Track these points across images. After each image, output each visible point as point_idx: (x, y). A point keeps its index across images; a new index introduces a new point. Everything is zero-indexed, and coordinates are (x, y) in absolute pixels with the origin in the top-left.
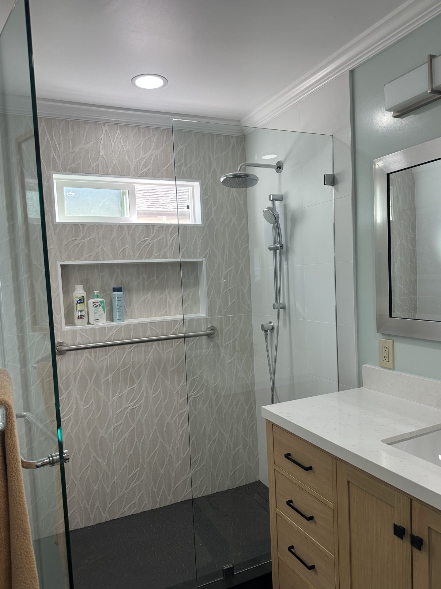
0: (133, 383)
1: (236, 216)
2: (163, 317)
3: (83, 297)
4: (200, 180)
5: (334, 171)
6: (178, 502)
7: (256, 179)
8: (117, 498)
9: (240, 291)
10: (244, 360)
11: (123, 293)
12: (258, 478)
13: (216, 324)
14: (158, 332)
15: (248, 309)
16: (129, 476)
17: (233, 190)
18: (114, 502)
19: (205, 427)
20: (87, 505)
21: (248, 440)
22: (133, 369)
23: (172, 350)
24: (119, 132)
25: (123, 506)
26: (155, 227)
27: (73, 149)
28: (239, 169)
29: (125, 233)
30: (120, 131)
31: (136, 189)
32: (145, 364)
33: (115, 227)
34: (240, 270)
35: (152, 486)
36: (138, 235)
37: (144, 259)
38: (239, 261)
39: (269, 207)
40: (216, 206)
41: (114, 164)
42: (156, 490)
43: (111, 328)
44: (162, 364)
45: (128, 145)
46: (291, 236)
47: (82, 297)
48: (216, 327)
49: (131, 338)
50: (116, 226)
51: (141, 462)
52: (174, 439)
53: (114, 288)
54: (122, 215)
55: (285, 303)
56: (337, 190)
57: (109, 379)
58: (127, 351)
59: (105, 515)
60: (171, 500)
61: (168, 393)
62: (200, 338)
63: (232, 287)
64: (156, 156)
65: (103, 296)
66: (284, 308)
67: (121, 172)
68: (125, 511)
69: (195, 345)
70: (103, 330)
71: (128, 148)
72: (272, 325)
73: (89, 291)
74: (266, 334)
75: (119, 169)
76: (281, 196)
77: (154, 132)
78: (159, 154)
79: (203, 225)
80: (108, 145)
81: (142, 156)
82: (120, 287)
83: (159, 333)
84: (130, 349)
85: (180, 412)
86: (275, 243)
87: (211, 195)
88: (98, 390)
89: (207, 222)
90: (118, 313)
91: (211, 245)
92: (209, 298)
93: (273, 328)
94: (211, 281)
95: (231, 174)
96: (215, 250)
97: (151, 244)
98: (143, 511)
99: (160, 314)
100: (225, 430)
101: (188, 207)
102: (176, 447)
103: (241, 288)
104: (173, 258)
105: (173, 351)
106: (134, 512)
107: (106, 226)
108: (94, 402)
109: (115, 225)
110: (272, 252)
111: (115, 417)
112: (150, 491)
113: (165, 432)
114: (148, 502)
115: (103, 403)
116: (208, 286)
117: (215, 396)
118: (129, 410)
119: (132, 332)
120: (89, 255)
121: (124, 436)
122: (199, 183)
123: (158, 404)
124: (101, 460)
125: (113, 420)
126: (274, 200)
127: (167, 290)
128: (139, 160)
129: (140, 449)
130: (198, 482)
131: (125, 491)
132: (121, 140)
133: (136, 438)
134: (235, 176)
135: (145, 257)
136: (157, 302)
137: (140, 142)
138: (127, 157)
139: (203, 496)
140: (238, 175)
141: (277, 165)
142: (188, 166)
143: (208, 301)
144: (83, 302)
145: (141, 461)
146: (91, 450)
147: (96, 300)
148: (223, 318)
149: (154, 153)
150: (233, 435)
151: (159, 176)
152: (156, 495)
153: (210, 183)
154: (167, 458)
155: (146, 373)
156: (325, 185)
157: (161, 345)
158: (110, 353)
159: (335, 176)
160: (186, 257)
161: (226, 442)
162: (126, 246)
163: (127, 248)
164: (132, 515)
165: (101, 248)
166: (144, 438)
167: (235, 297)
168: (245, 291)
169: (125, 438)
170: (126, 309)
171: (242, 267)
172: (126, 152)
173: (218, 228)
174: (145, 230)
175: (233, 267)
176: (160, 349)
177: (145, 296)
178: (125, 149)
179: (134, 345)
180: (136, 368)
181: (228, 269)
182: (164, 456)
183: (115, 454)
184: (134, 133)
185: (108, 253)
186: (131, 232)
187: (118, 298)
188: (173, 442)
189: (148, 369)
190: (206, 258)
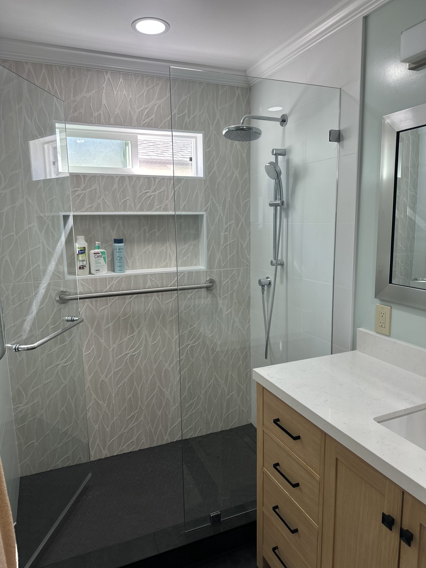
0: (133, 331)
1: (239, 169)
2: (163, 268)
3: (84, 248)
4: (204, 132)
5: (341, 127)
6: (174, 441)
7: (259, 132)
8: (116, 437)
9: (240, 245)
10: (241, 312)
11: (124, 245)
12: (250, 421)
13: (215, 277)
14: (158, 284)
15: (247, 263)
16: (127, 417)
17: (236, 143)
18: (113, 441)
19: (201, 373)
21: (242, 386)
22: (133, 318)
23: (171, 301)
24: (121, 80)
25: (122, 444)
26: (157, 179)
27: (74, 97)
28: (242, 121)
29: (127, 185)
30: (123, 80)
31: (138, 141)
32: (145, 314)
33: (117, 178)
34: (240, 224)
35: (150, 427)
36: (139, 186)
37: (145, 211)
38: (239, 215)
39: (271, 162)
40: (218, 159)
41: (117, 114)
42: (153, 430)
43: (112, 278)
44: (162, 314)
45: (130, 94)
46: (292, 192)
47: (83, 247)
48: (215, 280)
49: (131, 289)
50: (117, 177)
51: (140, 405)
52: (171, 384)
53: (115, 240)
54: (124, 165)
55: (283, 260)
56: (343, 147)
57: (109, 327)
58: (127, 301)
59: (104, 452)
60: (167, 439)
61: (167, 342)
62: (198, 291)
63: (231, 241)
64: (159, 106)
65: (104, 247)
66: (282, 265)
67: (123, 122)
68: (124, 449)
69: (193, 296)
70: (104, 280)
71: (131, 98)
72: (269, 280)
73: (90, 242)
74: (263, 289)
75: (121, 118)
76: (284, 150)
77: (157, 82)
78: (162, 104)
79: (205, 178)
80: (110, 94)
81: (145, 106)
82: (121, 238)
83: (160, 285)
84: (130, 299)
86: (276, 199)
87: (214, 147)
88: (99, 338)
89: (209, 175)
90: (119, 264)
91: (212, 199)
92: (208, 251)
93: (270, 284)
94: (211, 234)
95: (233, 126)
96: (216, 203)
97: (152, 197)
98: (140, 449)
99: (160, 266)
100: (221, 377)
101: (191, 159)
103: (241, 242)
104: (174, 211)
105: (173, 302)
106: (132, 449)
107: (107, 177)
108: (95, 348)
109: (117, 176)
110: (272, 208)
111: (115, 363)
112: (148, 431)
113: (163, 377)
114: (145, 441)
115: (103, 349)
116: (208, 239)
117: (212, 345)
118: (128, 356)
119: (132, 283)
120: (91, 206)
121: (124, 380)
122: (202, 135)
123: (156, 352)
124: (101, 402)
125: (113, 365)
126: (277, 155)
127: (168, 242)
128: (142, 110)
129: (139, 392)
130: (193, 424)
131: (124, 430)
132: (124, 89)
133: (135, 382)
134: (238, 129)
135: (146, 209)
136: (157, 254)
137: (143, 91)
138: (129, 107)
139: (197, 436)
140: (241, 128)
141: (281, 119)
142: (192, 117)
143: (208, 254)
144: (84, 253)
145: (140, 403)
146: (92, 393)
147: (97, 251)
148: (222, 271)
149: (157, 103)
150: (228, 381)
151: (162, 127)
152: (154, 435)
153: (213, 135)
154: (164, 401)
155: (145, 322)
156: (330, 141)
157: (160, 296)
158: (110, 303)
159: (341, 132)
160: (187, 210)
161: (221, 388)
162: (127, 198)
163: (128, 200)
164: (130, 452)
165: (102, 200)
166: (143, 382)
167: (235, 251)
168: (244, 245)
169: (125, 382)
170: (128, 260)
171: (243, 222)
172: (128, 102)
173: (220, 181)
174: (146, 182)
175: (233, 221)
176: (159, 300)
177: (146, 247)
178: (128, 98)
179: (134, 295)
180: (136, 317)
181: (229, 224)
182: (161, 399)
183: (115, 397)
184: (137, 82)
185: (109, 204)
186: (133, 183)
187: (119, 249)
188: (170, 387)
189: (147, 319)
190: (207, 212)
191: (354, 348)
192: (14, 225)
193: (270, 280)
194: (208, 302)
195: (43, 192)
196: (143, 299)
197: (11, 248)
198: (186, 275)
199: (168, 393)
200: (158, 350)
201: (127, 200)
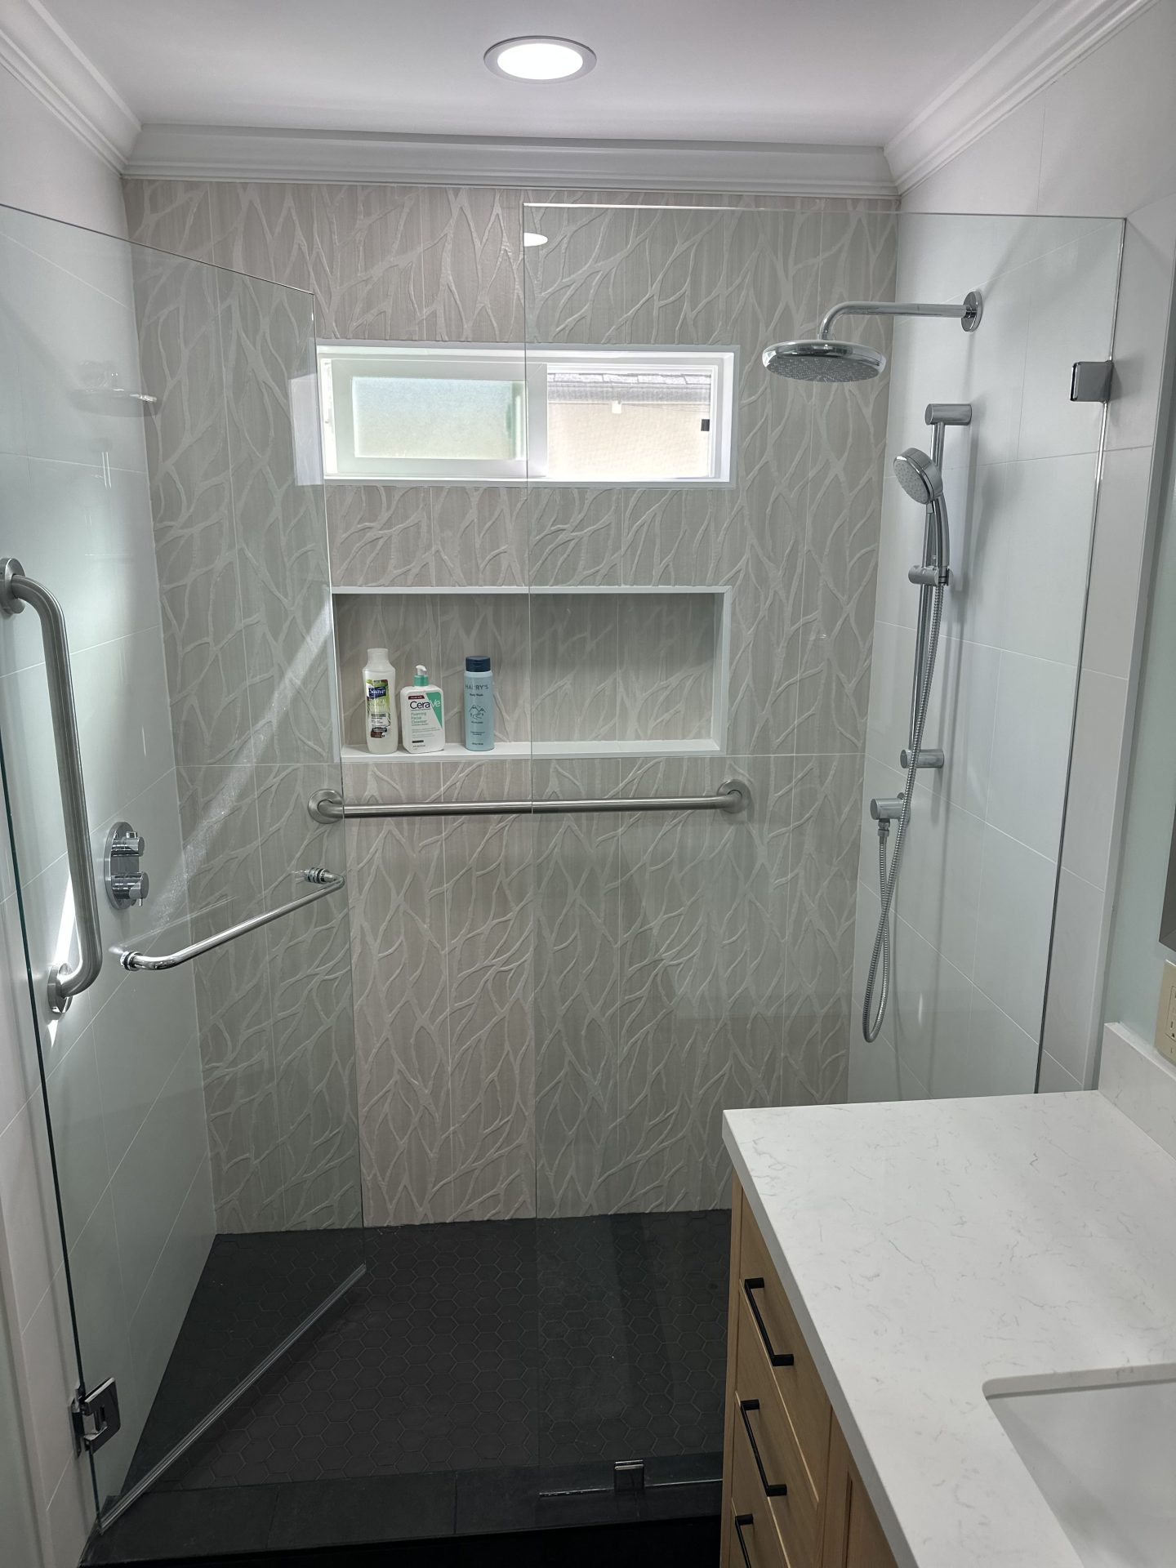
0: (505, 908)
1: (846, 454)
2: (600, 743)
3: (385, 681)
4: (739, 346)
5: (1116, 352)
6: (611, 1213)
8: (453, 1175)
9: (834, 684)
10: (827, 881)
11: (490, 675)
13: (747, 777)
14: (578, 786)
15: (855, 741)
16: (484, 1130)
18: (444, 1184)
19: (693, 1044)
20: (380, 1178)
22: (507, 875)
23: (614, 837)
24: (497, 210)
25: (467, 1197)
26: (589, 493)
27: (366, 270)
28: (825, 321)
29: (502, 510)
30: (502, 208)
31: (548, 377)
32: (539, 865)
33: (475, 494)
34: (840, 622)
35: (543, 1164)
36: (536, 515)
37: (551, 583)
38: (839, 596)
40: (780, 428)
41: (481, 310)
43: (453, 765)
44: (585, 871)
47: (382, 681)
48: (749, 785)
49: (504, 797)
50: (477, 489)
51: (518, 1103)
52: (607, 1061)
53: (469, 660)
54: (509, 452)
55: (938, 749)
56: (1116, 418)
57: (443, 893)
58: (491, 827)
59: (421, 1209)
60: (591, 1205)
61: (597, 946)
62: (695, 813)
63: (807, 672)
64: (606, 276)
65: (439, 680)
66: (938, 765)
67: (497, 333)
68: (471, 1210)
69: (679, 829)
70: (433, 769)
71: (523, 260)
73: (403, 665)
74: (884, 833)
75: (494, 322)
76: (965, 407)
78: (614, 270)
79: (734, 486)
80: (465, 251)
81: (564, 280)
82: (485, 657)
83: (582, 790)
84: (499, 824)
85: (626, 998)
86: (927, 562)
87: (768, 390)
88: (416, 917)
89: (747, 476)
90: (476, 728)
91: (752, 546)
92: (732, 702)
94: (744, 651)
96: (765, 560)
97: (572, 544)
98: (514, 1217)
99: (593, 736)
100: (753, 1061)
101: (706, 425)
102: (611, 1082)
103: (837, 676)
104: (635, 583)
105: (617, 841)
106: (494, 1215)
107: (450, 491)
108: (404, 943)
109: (476, 487)
110: (918, 590)
111: (455, 986)
112: (537, 1174)
115: (426, 949)
116: (733, 667)
117: (730, 969)
118: (491, 973)
119: (508, 780)
120: (403, 570)
121: (478, 1034)
122: (732, 354)
123: (568, 969)
124: (417, 1083)
126: (942, 423)
127: (620, 668)
128: (552, 294)
129: (517, 1071)
130: (666, 1175)
131: (473, 1163)
132: (504, 234)
133: (507, 1044)
134: (807, 351)
135: (553, 579)
136: (587, 701)
137: (559, 238)
138: (517, 287)
139: (676, 1210)
141: (964, 306)
142: (704, 302)
143: (729, 709)
144: (385, 694)
145: (517, 1098)
146: (395, 1056)
147: (417, 690)
148: (772, 760)
149: (599, 269)
151: (610, 340)
152: (553, 1187)
154: (585, 1104)
155: (538, 889)
157: (584, 824)
158: (448, 830)
159: (1117, 366)
160: (673, 582)
161: (754, 1090)
162: (503, 548)
163: (505, 552)
164: (488, 1221)
165: (433, 553)
166: (528, 1048)
167: (817, 703)
168: (849, 687)
169: (480, 1039)
170: (504, 714)
171: (848, 615)
172: (515, 272)
173: (780, 494)
174: (558, 501)
175: (816, 614)
176: (581, 832)
177: (556, 682)
178: (514, 262)
179: (509, 815)
180: (516, 872)
181: (801, 621)
182: (577, 1097)
183: (453, 1073)
185: (452, 566)
186: (519, 505)
187: (477, 687)
188: (603, 1068)
189: (546, 879)
190: (733, 586)
191: (1092, 1082)
192: (210, 618)
194: (723, 847)
195: (282, 533)
196: (535, 827)
197: (202, 676)
198: (662, 767)
199: (596, 1083)
200: (572, 968)
201: (502, 554)
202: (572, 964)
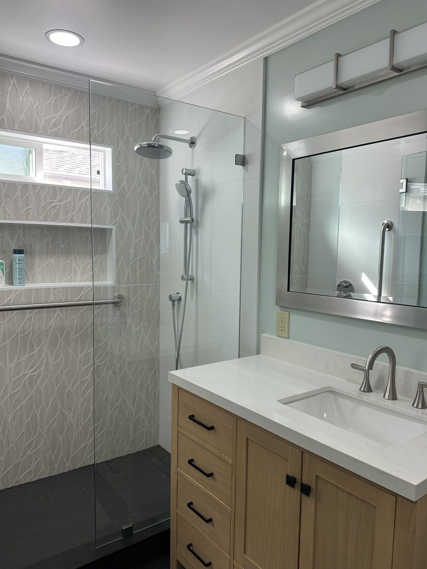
0: (32, 349)
1: (148, 186)
2: (67, 283)
4: (113, 146)
6: (77, 468)
7: (170, 151)
8: (12, 466)
9: (149, 261)
10: (150, 329)
11: (24, 255)
12: (157, 442)
13: (123, 293)
14: (61, 298)
15: (157, 280)
16: (25, 444)
17: (146, 159)
18: (8, 471)
19: (107, 395)
21: (150, 407)
22: (33, 335)
23: (76, 317)
24: (28, 86)
25: (18, 475)
26: (63, 190)
28: (153, 139)
29: (30, 193)
30: (30, 86)
31: (43, 150)
32: (47, 330)
33: (20, 186)
34: (150, 240)
35: (50, 453)
36: (43, 196)
37: (49, 221)
38: (149, 231)
39: (182, 180)
40: (128, 174)
41: (22, 120)
42: (54, 457)
43: (11, 291)
44: (65, 332)
45: (37, 101)
46: (202, 210)
48: (124, 296)
49: (32, 303)
50: (20, 184)
51: (39, 430)
52: (75, 407)
53: (14, 250)
54: (27, 174)
55: (193, 275)
56: (247, 171)
57: (6, 345)
58: (27, 316)
60: (70, 466)
61: (70, 361)
62: (106, 306)
63: (141, 257)
64: (68, 116)
66: (192, 280)
67: (28, 129)
68: (20, 480)
69: (100, 312)
71: (38, 105)
74: (174, 304)
75: (27, 126)
76: (193, 171)
77: (66, 92)
78: (70, 115)
79: (114, 192)
80: (15, 99)
81: (53, 115)
82: (21, 249)
83: (63, 300)
84: (30, 314)
85: (82, 380)
86: (186, 216)
87: (123, 162)
89: (118, 189)
90: (18, 277)
91: (121, 213)
92: (117, 266)
93: (180, 299)
94: (120, 249)
95: (145, 143)
96: (125, 218)
97: (57, 207)
98: (39, 478)
99: (64, 280)
100: (128, 398)
101: (98, 173)
102: (77, 415)
103: (150, 258)
104: (81, 223)
105: (78, 318)
106: (30, 480)
107: (9, 184)
109: (20, 183)
110: (183, 225)
111: (12, 384)
112: (48, 458)
113: (65, 400)
114: (45, 470)
116: (117, 254)
117: (120, 363)
118: (28, 377)
119: (33, 297)
121: (22, 403)
122: (111, 149)
125: (9, 387)
126: (187, 175)
127: (73, 255)
128: (49, 119)
129: (38, 417)
130: (98, 448)
131: (21, 459)
132: (30, 95)
133: (34, 406)
134: (150, 146)
135: (50, 219)
136: (61, 268)
137: (50, 100)
138: (35, 114)
139: (102, 462)
140: (153, 145)
141: (190, 141)
142: (101, 130)
143: (116, 269)
145: (39, 428)
148: (131, 287)
149: (65, 114)
150: (136, 402)
151: (70, 138)
152: (54, 462)
153: (123, 150)
154: (67, 426)
155: (47, 340)
156: (236, 164)
157: (64, 312)
158: (8, 318)
159: (246, 156)
160: (95, 223)
161: (128, 409)
163: (31, 208)
164: (27, 483)
165: (2, 207)
166: (43, 405)
167: (144, 267)
168: (154, 262)
169: (23, 405)
170: (28, 272)
171: (152, 238)
172: (35, 109)
173: (129, 197)
174: (52, 191)
175: (143, 237)
176: (63, 315)
177: (49, 260)
178: (34, 106)
179: (35, 310)
180: (36, 334)
181: (138, 239)
182: (63, 423)
183: (11, 422)
184: (44, 90)
185: (10, 212)
186: (37, 191)
187: (19, 260)
188: (73, 410)
189: (49, 336)
190: (116, 226)
191: (258, 352)
193: (180, 296)
194: (116, 319)
196: (45, 314)
199: (71, 416)
200: (60, 371)
202: (60, 369)
